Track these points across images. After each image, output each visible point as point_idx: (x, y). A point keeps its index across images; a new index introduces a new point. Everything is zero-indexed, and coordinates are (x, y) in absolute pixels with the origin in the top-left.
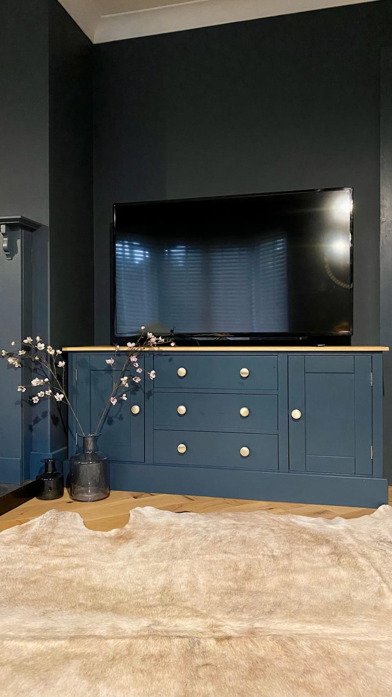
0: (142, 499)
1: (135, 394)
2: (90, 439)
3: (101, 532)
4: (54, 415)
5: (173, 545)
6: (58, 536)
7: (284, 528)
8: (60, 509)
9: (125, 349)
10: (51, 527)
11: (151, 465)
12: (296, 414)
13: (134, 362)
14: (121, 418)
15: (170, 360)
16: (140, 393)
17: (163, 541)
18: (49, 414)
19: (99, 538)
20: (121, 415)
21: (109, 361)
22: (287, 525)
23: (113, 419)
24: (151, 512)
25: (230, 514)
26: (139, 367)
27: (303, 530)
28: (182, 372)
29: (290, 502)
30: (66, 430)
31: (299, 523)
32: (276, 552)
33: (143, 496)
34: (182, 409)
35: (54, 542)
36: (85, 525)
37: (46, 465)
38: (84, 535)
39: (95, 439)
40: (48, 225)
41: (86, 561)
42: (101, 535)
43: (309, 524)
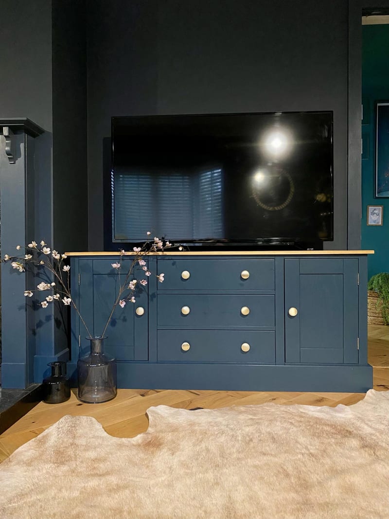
0: (149, 396)
1: (139, 297)
2: (97, 343)
3: (126, 439)
4: (57, 319)
5: (208, 450)
6: (83, 448)
7: (299, 420)
8: (73, 414)
9: (130, 253)
10: (71, 437)
11: (155, 363)
12: (293, 312)
13: (143, 266)
14: (125, 320)
15: (174, 264)
16: (144, 295)
17: (194, 445)
18: (53, 317)
19: (127, 446)
20: (124, 317)
21: (114, 265)
22: (301, 417)
23: (117, 321)
24: (166, 411)
25: (242, 409)
26: (147, 271)
27: (318, 421)
28: (186, 274)
29: (287, 391)
30: (68, 332)
31: (310, 413)
32: (311, 449)
33: (149, 393)
34: (186, 310)
35: (80, 456)
36: (105, 431)
37: (53, 369)
38: (110, 444)
39: (102, 341)
40: (52, 132)
41: (125, 479)
42: (127, 442)
43: (319, 414)
